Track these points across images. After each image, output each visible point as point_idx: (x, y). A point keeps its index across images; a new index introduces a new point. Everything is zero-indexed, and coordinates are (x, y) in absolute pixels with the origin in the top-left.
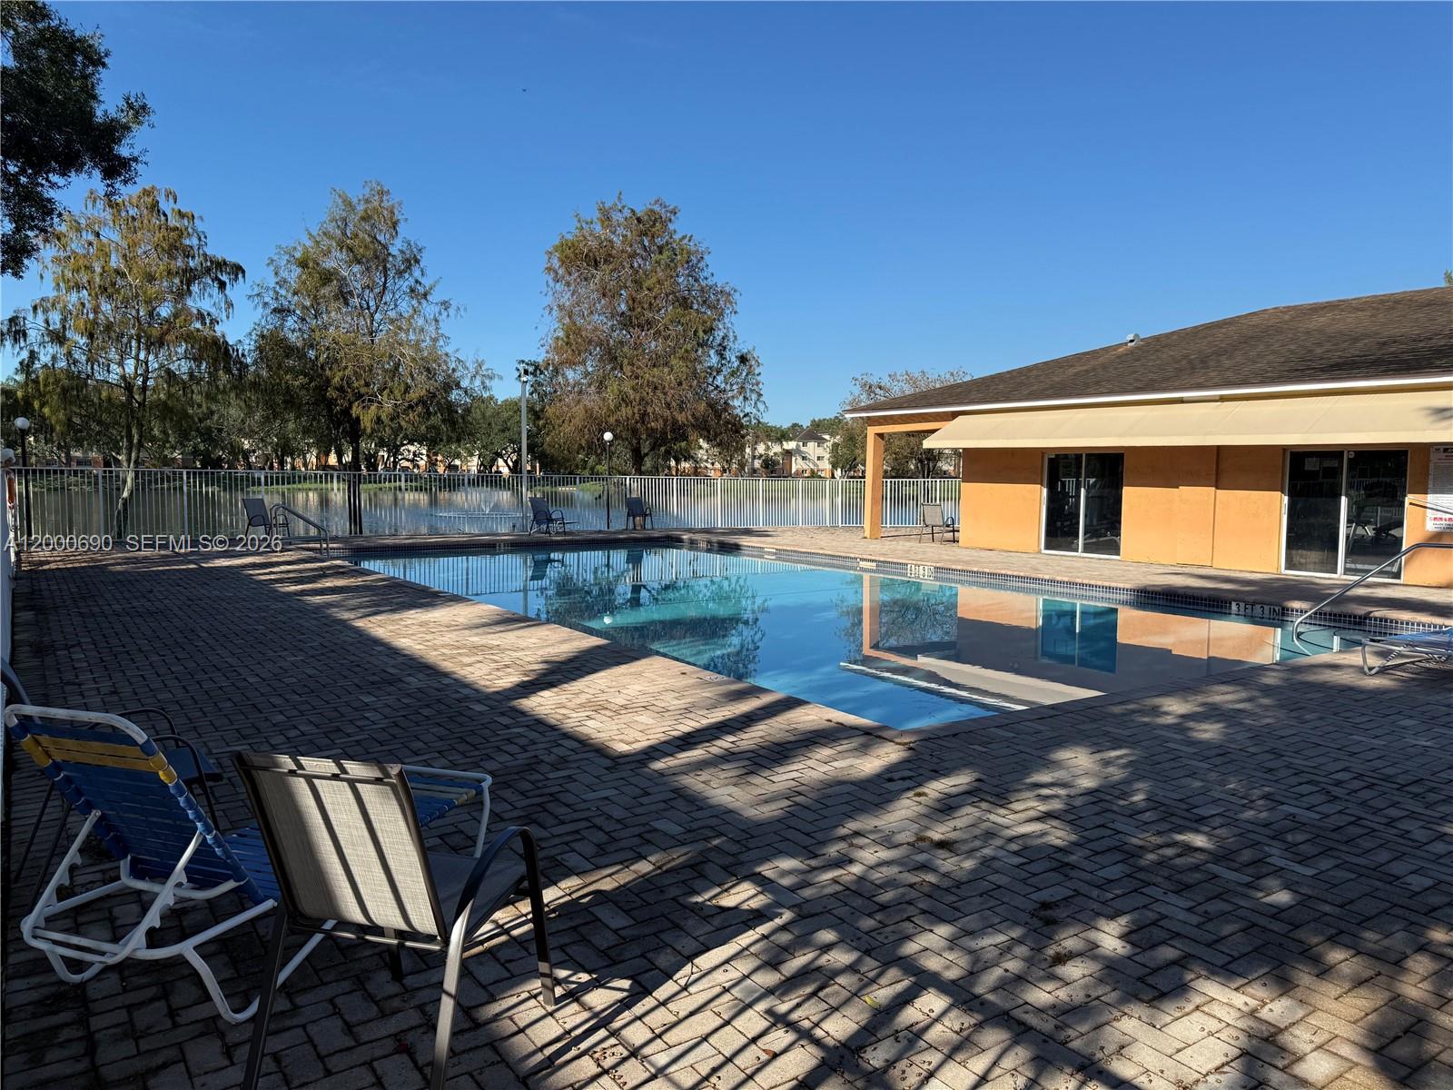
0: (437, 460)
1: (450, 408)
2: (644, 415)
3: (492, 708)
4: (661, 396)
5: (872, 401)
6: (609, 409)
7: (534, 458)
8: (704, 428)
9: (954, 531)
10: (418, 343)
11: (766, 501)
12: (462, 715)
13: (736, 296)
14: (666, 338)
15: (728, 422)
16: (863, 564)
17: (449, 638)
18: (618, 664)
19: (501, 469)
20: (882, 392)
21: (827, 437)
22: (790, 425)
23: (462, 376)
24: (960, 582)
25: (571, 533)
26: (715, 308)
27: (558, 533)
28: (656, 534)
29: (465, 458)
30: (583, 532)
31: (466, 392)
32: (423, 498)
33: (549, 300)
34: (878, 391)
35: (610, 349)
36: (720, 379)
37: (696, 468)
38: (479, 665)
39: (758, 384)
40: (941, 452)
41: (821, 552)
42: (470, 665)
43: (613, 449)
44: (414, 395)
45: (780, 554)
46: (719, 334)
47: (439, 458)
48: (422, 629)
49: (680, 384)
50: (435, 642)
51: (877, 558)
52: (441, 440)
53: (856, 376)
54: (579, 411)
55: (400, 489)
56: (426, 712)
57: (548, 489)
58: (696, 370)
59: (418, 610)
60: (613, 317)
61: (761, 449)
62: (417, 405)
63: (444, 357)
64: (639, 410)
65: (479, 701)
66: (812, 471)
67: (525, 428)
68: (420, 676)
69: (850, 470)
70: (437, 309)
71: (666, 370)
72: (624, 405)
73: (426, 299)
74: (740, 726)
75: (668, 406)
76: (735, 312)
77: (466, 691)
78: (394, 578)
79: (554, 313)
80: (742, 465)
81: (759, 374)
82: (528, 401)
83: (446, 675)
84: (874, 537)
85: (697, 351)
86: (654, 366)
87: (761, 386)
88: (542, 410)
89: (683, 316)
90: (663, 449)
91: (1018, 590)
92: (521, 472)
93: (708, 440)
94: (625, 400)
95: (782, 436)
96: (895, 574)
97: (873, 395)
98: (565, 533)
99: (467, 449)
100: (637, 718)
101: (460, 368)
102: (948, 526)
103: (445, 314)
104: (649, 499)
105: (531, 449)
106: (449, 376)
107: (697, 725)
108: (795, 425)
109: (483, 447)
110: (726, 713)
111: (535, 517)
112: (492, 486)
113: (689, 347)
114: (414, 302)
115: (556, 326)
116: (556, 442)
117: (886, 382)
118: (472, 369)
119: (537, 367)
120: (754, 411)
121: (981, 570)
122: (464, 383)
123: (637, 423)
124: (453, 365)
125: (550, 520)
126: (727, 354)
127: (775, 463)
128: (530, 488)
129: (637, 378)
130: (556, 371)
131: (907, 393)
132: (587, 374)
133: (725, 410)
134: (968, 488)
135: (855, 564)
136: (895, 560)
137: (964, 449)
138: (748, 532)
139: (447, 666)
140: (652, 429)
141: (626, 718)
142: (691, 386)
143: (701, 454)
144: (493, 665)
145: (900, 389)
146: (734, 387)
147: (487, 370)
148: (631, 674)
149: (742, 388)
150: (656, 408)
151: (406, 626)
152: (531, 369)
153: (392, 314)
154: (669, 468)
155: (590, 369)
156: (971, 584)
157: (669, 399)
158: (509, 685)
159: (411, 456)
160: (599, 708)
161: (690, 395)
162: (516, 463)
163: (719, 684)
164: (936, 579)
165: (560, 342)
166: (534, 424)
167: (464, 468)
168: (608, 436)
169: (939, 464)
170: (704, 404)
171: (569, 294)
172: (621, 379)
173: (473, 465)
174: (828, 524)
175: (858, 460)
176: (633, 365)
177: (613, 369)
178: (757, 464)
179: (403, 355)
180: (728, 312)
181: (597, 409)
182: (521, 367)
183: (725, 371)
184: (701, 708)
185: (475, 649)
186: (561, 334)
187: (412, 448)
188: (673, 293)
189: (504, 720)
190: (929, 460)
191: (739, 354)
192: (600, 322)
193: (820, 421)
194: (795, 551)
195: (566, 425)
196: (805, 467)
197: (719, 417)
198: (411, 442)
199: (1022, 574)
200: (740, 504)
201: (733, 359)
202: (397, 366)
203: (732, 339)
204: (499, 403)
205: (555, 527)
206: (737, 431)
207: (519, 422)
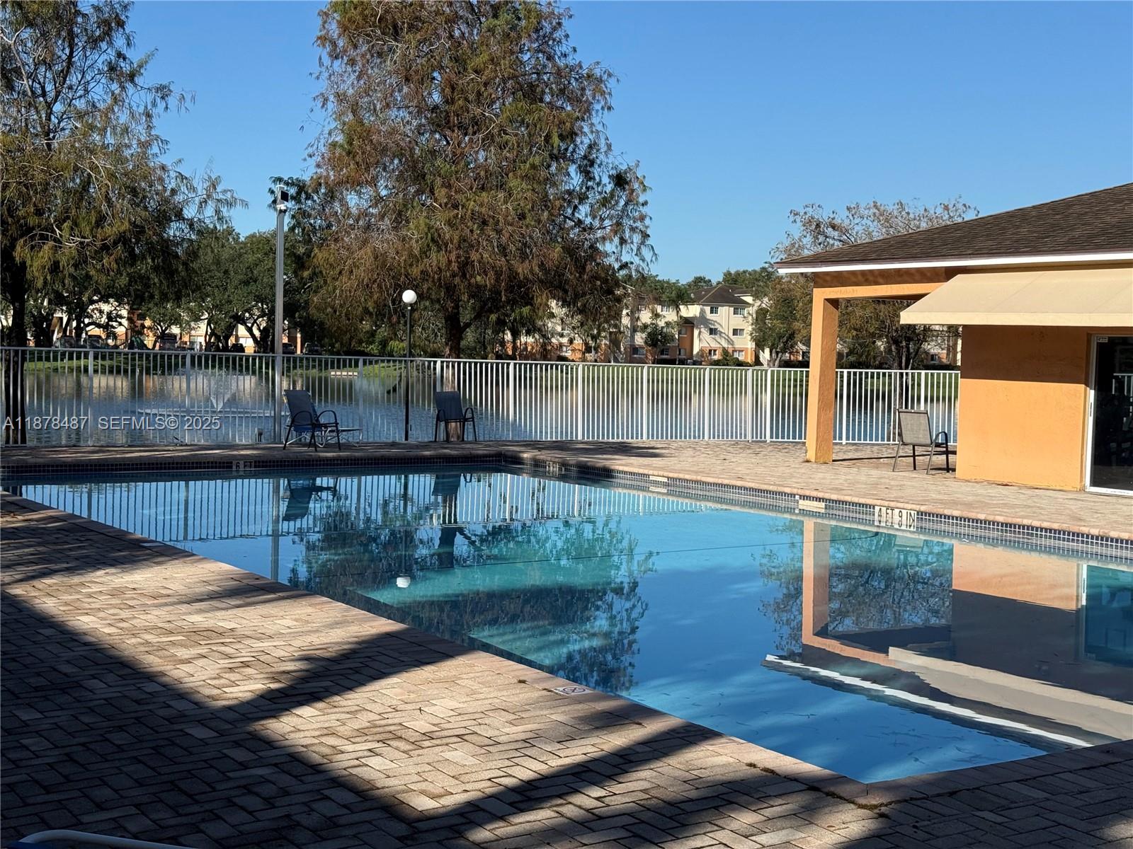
0: (143, 326)
1: (165, 249)
2: (465, 265)
3: (221, 734)
4: (493, 234)
5: (819, 249)
6: (411, 255)
7: (294, 326)
8: (556, 285)
9: (947, 453)
10: (118, 149)
11: (653, 398)
12: (174, 744)
13: (611, 84)
14: (502, 147)
15: (596, 277)
16: (804, 504)
17: (156, 616)
18: (420, 663)
19: (242, 341)
20: (836, 234)
21: (749, 299)
22: (690, 279)
23: (187, 202)
24: (958, 536)
25: (348, 447)
26: (579, 101)
27: (328, 447)
28: (481, 450)
29: (188, 323)
30: (367, 444)
31: (191, 225)
32: (121, 384)
33: (323, 85)
34: (830, 231)
35: (415, 162)
36: (584, 210)
37: (544, 346)
38: (202, 662)
39: (642, 218)
40: (927, 329)
41: (739, 483)
42: (188, 661)
43: (416, 315)
44: (111, 230)
45: (676, 486)
46: (583, 142)
47: (148, 323)
48: (114, 601)
49: (522, 217)
50: (134, 622)
51: (827, 496)
52: (152, 297)
53: (797, 210)
54: (365, 255)
55: (86, 370)
56: (119, 738)
57: (314, 372)
58: (547, 195)
59: (112, 570)
60: (420, 112)
61: (645, 317)
62: (115, 243)
63: (158, 172)
64: (458, 257)
65: (201, 722)
66: (725, 352)
67: (281, 278)
68: (111, 678)
69: (784, 351)
70: (150, 98)
71: (501, 195)
72: (434, 248)
73: (132, 81)
74: (609, 771)
75: (503, 250)
76: (609, 108)
77: (179, 705)
78: (73, 516)
79: (330, 105)
80: (615, 343)
81: (645, 204)
82: (286, 237)
83: (151, 677)
84: (822, 460)
85: (549, 166)
86: (483, 188)
87: (647, 221)
88: (308, 254)
89: (530, 112)
90: (493, 317)
91: (1049, 551)
92: (273, 350)
93: (565, 303)
94: (436, 241)
95: (678, 296)
96: (854, 520)
97: (821, 238)
98: (339, 446)
99: (190, 310)
100: (448, 755)
101: (183, 189)
102: (938, 445)
103: (161, 105)
104: (470, 393)
105: (289, 311)
106: (167, 201)
107: (542, 768)
108: (699, 280)
109: (215, 307)
110: (590, 749)
111: (293, 421)
112: (227, 367)
113: (537, 160)
114: (115, 87)
115: (333, 125)
116: (327, 305)
117: (842, 218)
118: (201, 191)
119: (301, 187)
120: (637, 260)
121: (991, 518)
122: (189, 212)
123: (454, 276)
124: (173, 185)
125: (317, 426)
126: (596, 171)
127: (667, 338)
128: (286, 372)
129: (455, 207)
130: (331, 196)
131: (877, 236)
132: (378, 200)
133: (591, 258)
134: (968, 386)
135: (792, 505)
136: (856, 500)
137: (965, 327)
138: (624, 449)
139: (153, 662)
140: (478, 286)
141: (430, 754)
142: (539, 221)
143: (554, 325)
144: (225, 663)
145: (866, 230)
146: (607, 223)
147: (225, 192)
148: (440, 681)
149: (619, 224)
150: (485, 254)
151: (90, 596)
152: (292, 191)
153: (80, 104)
154: (503, 343)
155: (384, 193)
156: (972, 538)
157: (504, 240)
158: (248, 696)
159: (104, 320)
160: (389, 736)
161: (537, 234)
162: (265, 332)
163: (579, 700)
164: (921, 530)
165: (338, 151)
166: (295, 272)
167: (186, 339)
168: (409, 296)
169: (925, 346)
170: (559, 249)
171: (353, 77)
172: (431, 209)
173: (200, 333)
174: (749, 438)
175: (798, 337)
176: (449, 186)
177: (419, 192)
178: (640, 339)
179: (94, 168)
180: (597, 107)
181: (392, 253)
182: (278, 188)
183: (593, 197)
184: (550, 740)
185: (196, 635)
186: (340, 138)
187: (106, 308)
188: (514, 77)
189: (240, 755)
190: (909, 340)
191: (614, 172)
192: (401, 119)
193: (738, 274)
194: (697, 482)
195: (344, 279)
196: (714, 345)
197: (582, 269)
198: (105, 299)
199: (1055, 526)
200: (613, 403)
201: (605, 180)
202: (87, 183)
203: (603, 148)
204: (242, 239)
205: (327, 436)
206: (610, 292)
207: (272, 270)
